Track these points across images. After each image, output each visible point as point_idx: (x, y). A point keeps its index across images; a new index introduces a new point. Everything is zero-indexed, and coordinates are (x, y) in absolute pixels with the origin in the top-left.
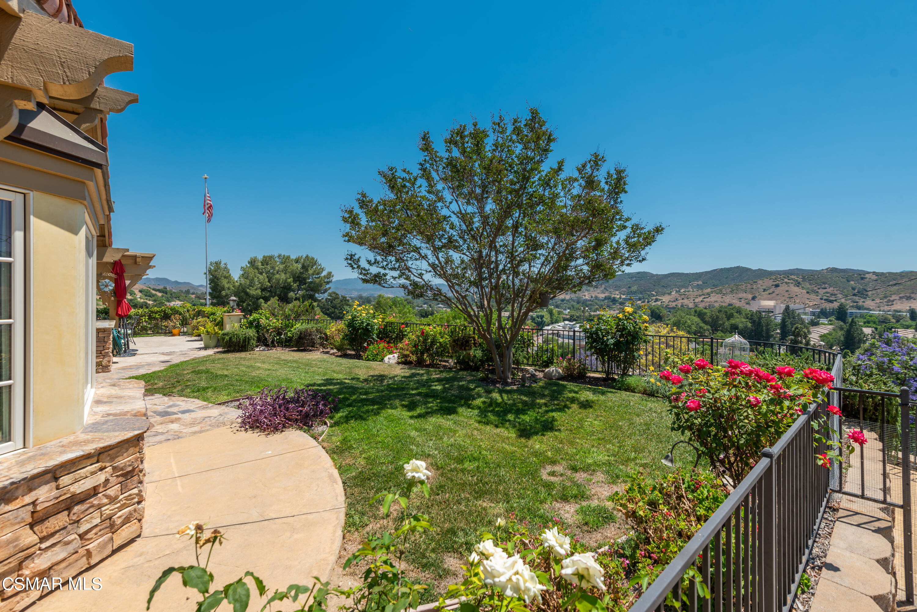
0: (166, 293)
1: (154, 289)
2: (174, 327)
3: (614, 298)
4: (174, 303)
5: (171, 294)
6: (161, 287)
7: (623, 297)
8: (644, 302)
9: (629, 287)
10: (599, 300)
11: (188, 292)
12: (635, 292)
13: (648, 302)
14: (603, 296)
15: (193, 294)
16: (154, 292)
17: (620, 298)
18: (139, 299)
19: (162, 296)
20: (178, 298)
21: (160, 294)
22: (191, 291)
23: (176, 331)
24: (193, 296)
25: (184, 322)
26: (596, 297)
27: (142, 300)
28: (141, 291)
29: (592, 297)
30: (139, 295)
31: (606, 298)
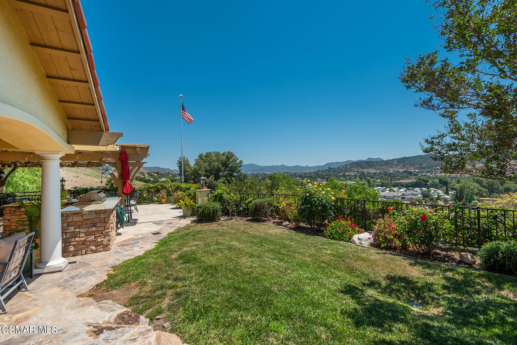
0: (159, 174)
1: (153, 173)
2: (163, 198)
3: (410, 171)
4: (162, 179)
5: (161, 175)
6: (156, 171)
7: (417, 170)
8: (432, 174)
9: (421, 164)
10: (399, 173)
11: (168, 173)
12: (425, 167)
13: (435, 174)
14: (403, 170)
15: (171, 174)
16: (153, 174)
17: (415, 171)
18: (147, 178)
19: (157, 176)
20: (164, 177)
21: (156, 175)
22: (170, 173)
23: (164, 200)
24: (171, 175)
25: (169, 194)
26: (398, 171)
27: (148, 178)
28: (147, 174)
29: (394, 171)
30: (147, 175)
31: (404, 172)
